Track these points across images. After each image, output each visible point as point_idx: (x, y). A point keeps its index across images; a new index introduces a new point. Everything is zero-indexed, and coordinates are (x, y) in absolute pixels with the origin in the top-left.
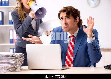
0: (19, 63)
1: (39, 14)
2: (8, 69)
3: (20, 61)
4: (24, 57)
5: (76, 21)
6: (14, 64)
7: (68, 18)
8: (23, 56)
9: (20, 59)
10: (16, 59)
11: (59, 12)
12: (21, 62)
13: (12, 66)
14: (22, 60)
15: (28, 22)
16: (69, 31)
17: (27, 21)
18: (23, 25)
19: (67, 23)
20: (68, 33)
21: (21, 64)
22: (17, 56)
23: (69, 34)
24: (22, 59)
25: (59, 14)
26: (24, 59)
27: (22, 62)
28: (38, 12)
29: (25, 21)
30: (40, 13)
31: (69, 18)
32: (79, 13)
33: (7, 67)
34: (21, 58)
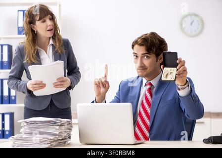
0: (66, 134)
2: (48, 142)
6: (59, 135)
10: (61, 127)
13: (55, 138)
16: (146, 76)
20: (144, 79)
22: (62, 123)
23: (145, 81)
33: (46, 139)
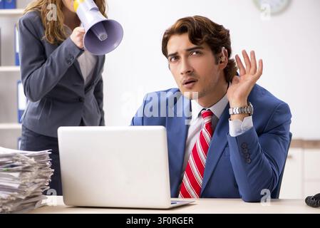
0: (36, 186)
1: (99, 38)
3: (38, 180)
4: (52, 168)
5: (221, 62)
6: (19, 190)
7: (194, 53)
8: (48, 164)
9: (39, 175)
10: (24, 174)
11: (165, 34)
12: (42, 184)
13: (12, 196)
14: (46, 178)
15: (66, 59)
17: (63, 56)
18: (47, 65)
19: (194, 70)
21: (42, 189)
22: (27, 165)
24: (44, 175)
25: (165, 41)
26: (50, 172)
27: (45, 182)
28: (94, 32)
29: (56, 54)
30: (101, 36)
31: (197, 52)
32: (229, 35)
34: (43, 171)
